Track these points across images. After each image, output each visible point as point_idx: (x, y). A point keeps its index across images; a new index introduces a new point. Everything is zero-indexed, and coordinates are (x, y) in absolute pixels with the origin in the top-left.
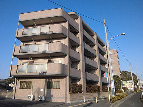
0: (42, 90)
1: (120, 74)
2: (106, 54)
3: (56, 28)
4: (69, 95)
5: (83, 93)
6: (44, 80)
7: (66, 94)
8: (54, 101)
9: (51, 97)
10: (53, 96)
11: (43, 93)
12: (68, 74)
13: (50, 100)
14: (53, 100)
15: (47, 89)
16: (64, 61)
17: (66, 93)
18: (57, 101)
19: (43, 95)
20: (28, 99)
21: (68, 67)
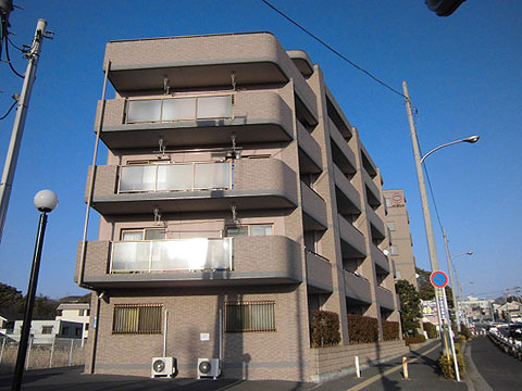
0: (205, 337)
1: (417, 276)
2: (382, 205)
3: (257, 106)
4: (311, 354)
5: (341, 343)
6: (214, 298)
7: (300, 351)
8: (258, 378)
9: (244, 365)
10: (249, 359)
11: (212, 349)
12: (304, 275)
13: (241, 372)
14: (250, 374)
15: (227, 332)
16: (286, 227)
17: (300, 345)
18: (266, 378)
19: (211, 354)
20: (154, 373)
21: (303, 250)
